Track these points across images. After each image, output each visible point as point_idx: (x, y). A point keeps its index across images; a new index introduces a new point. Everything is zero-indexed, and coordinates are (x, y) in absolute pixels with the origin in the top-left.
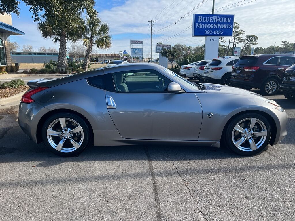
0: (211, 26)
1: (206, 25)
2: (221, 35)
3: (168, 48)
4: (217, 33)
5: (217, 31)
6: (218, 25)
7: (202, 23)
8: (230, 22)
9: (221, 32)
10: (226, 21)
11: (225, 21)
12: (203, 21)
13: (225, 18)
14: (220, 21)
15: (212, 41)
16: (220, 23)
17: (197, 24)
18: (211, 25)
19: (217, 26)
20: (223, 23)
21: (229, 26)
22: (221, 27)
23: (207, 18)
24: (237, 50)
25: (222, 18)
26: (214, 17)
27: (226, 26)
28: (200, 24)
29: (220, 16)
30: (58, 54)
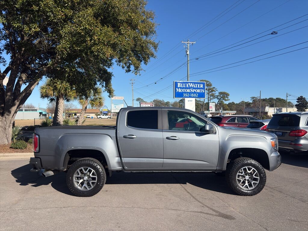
0: (188, 91)
1: (184, 89)
2: (196, 97)
3: (151, 105)
4: (193, 96)
5: (193, 94)
7: (181, 88)
8: (202, 87)
9: (196, 95)
11: (198, 87)
13: (198, 85)
14: (195, 87)
15: (190, 102)
16: (195, 88)
17: (177, 89)
18: (188, 89)
19: (193, 90)
20: (198, 88)
21: (202, 91)
22: (196, 91)
23: (184, 84)
24: (212, 106)
25: (196, 85)
26: (190, 84)
27: (200, 90)
28: (179, 89)
29: (195, 83)
30: (36, 110)
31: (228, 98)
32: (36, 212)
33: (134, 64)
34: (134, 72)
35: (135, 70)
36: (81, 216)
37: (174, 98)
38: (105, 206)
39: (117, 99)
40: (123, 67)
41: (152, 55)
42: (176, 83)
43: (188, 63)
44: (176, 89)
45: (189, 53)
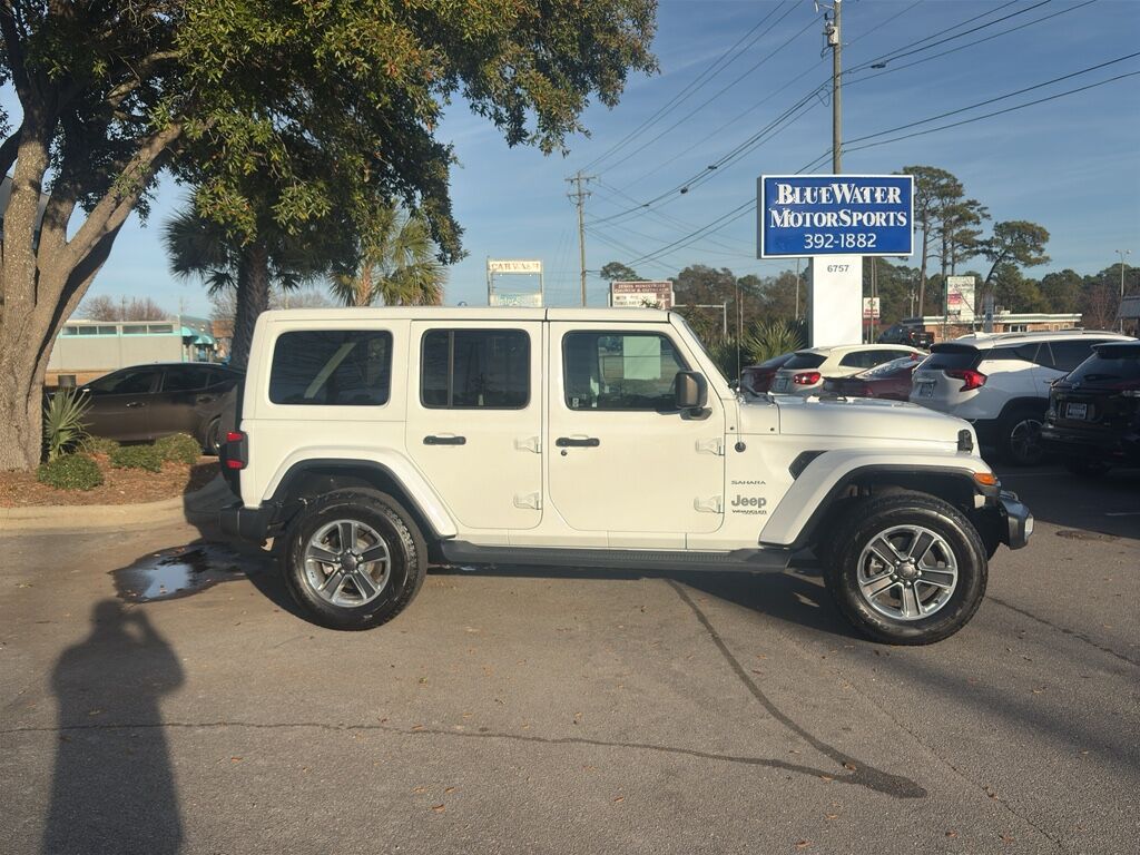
0: (829, 220)
1: (808, 215)
2: (866, 250)
3: (659, 296)
4: (850, 243)
5: (851, 237)
6: (855, 214)
7: (793, 208)
8: (899, 201)
9: (868, 239)
10: (883, 200)
11: (878, 201)
12: (798, 201)
13: (879, 189)
14: (860, 201)
15: (837, 274)
16: (863, 208)
17: (775, 213)
18: (829, 214)
19: (851, 217)
20: (873, 207)
21: (896, 217)
22: (866, 223)
23: (809, 189)
24: (959, 290)
25: (868, 190)
26: (835, 186)
27: (884, 217)
28: (786, 213)
29: (861, 183)
30: (169, 328)
31: (1041, 251)
32: (89, 739)
33: (537, 105)
34: (538, 142)
35: (543, 131)
36: (261, 762)
37: (759, 257)
38: (370, 727)
39: (512, 270)
40: (499, 121)
41: (637, 56)
42: (771, 187)
43: (835, 88)
44: (768, 214)
45: (841, 37)
